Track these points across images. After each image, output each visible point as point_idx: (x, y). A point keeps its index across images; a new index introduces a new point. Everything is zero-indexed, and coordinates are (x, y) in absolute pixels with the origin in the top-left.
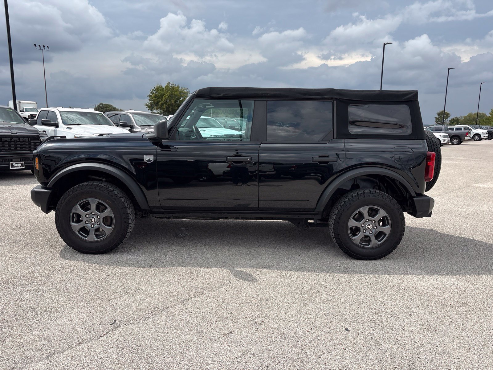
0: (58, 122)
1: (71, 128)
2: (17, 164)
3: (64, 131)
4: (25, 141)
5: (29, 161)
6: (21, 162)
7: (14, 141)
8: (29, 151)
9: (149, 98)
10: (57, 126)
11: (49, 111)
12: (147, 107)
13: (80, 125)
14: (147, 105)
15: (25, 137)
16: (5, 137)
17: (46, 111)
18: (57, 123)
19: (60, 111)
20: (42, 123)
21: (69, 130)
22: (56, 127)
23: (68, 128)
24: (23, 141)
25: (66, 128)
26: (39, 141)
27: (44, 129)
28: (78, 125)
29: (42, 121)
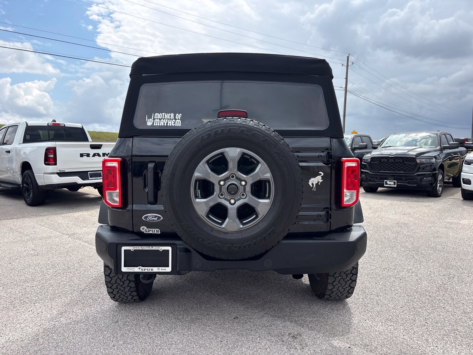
2: (390, 182)
4: (400, 162)
5: (401, 181)
6: (394, 181)
7: (390, 162)
8: (403, 172)
15: (400, 159)
16: (384, 158)
24: (398, 162)
26: (415, 162)
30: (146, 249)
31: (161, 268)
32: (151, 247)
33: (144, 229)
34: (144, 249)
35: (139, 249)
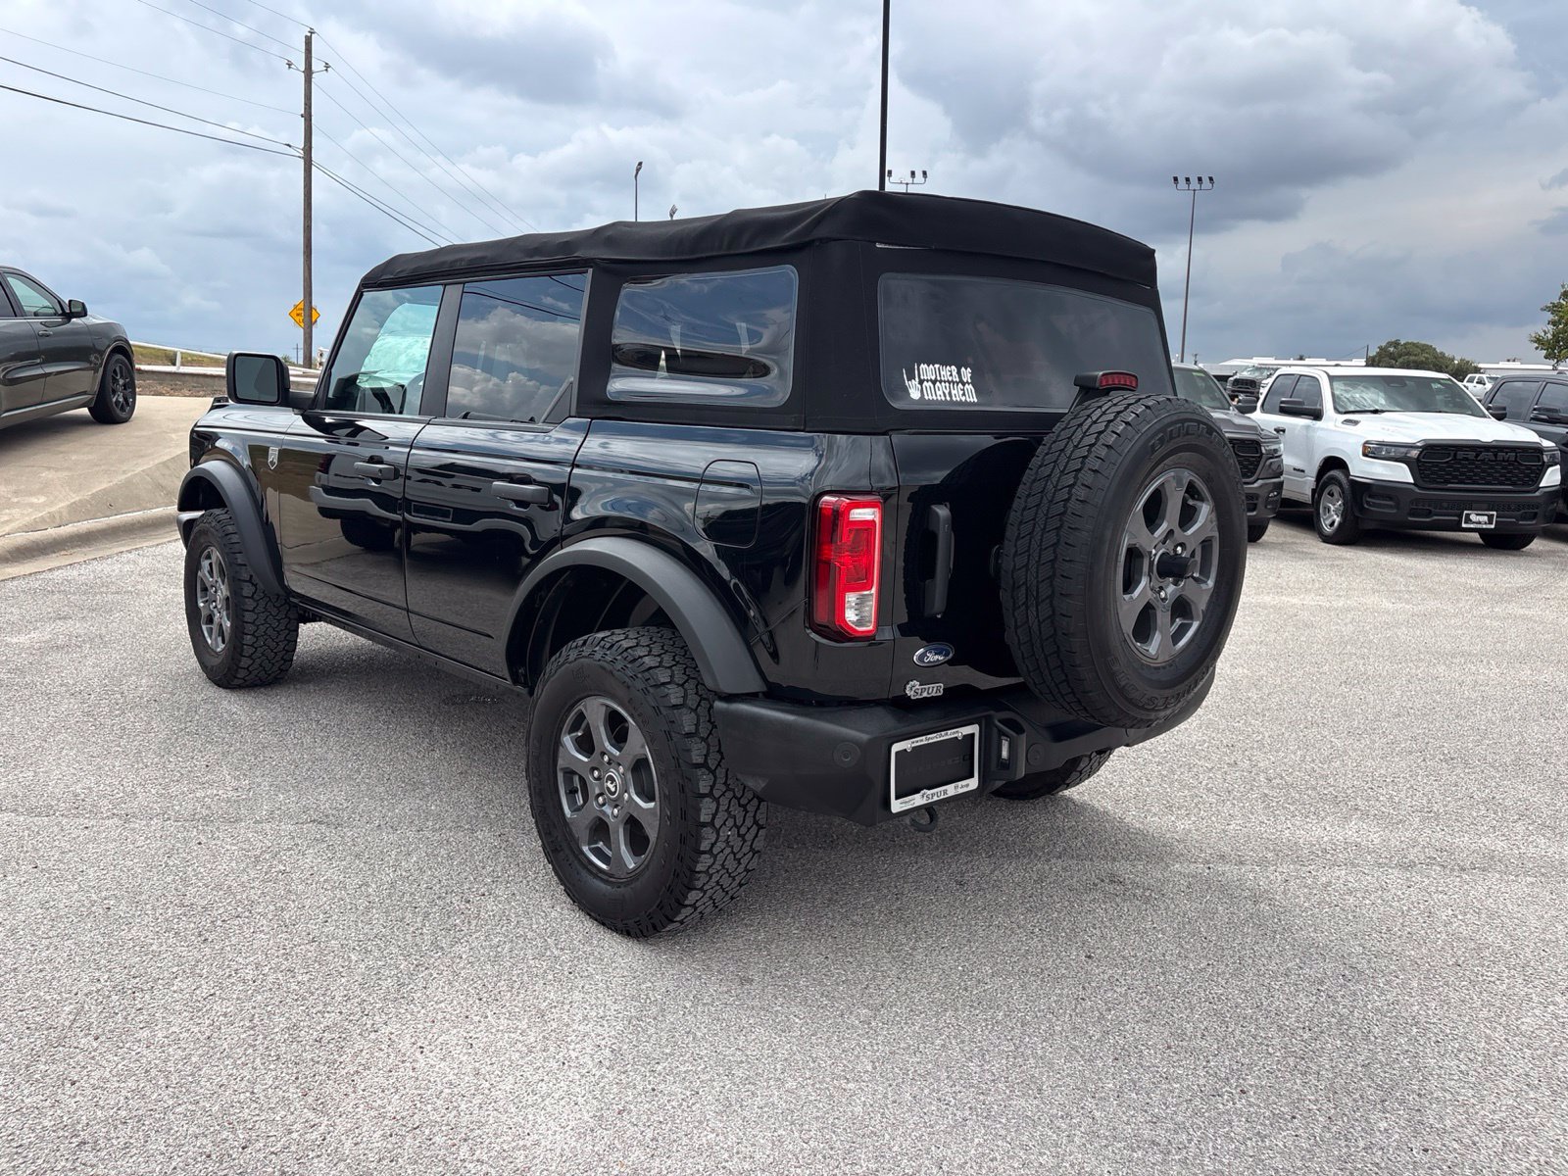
0: (1322, 405)
1: (1356, 423)
3: (1334, 431)
9: (1550, 316)
10: (1317, 415)
11: (1301, 375)
12: (1537, 348)
13: (1383, 411)
14: (1538, 340)
17: (1293, 375)
18: (1318, 407)
19: (1331, 374)
20: (1281, 407)
21: (1350, 428)
22: (1314, 419)
23: (1347, 421)
25: (1343, 423)
27: (1280, 423)
28: (1376, 412)
29: (1282, 402)
30: (935, 740)
31: (960, 784)
32: (943, 733)
33: (914, 690)
34: (931, 741)
35: (922, 743)
